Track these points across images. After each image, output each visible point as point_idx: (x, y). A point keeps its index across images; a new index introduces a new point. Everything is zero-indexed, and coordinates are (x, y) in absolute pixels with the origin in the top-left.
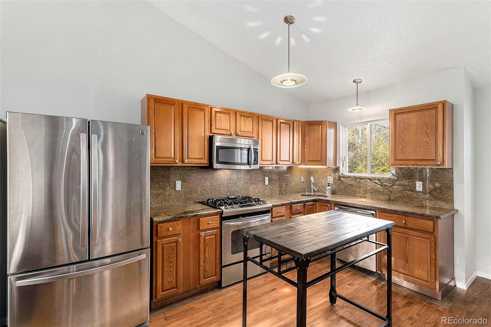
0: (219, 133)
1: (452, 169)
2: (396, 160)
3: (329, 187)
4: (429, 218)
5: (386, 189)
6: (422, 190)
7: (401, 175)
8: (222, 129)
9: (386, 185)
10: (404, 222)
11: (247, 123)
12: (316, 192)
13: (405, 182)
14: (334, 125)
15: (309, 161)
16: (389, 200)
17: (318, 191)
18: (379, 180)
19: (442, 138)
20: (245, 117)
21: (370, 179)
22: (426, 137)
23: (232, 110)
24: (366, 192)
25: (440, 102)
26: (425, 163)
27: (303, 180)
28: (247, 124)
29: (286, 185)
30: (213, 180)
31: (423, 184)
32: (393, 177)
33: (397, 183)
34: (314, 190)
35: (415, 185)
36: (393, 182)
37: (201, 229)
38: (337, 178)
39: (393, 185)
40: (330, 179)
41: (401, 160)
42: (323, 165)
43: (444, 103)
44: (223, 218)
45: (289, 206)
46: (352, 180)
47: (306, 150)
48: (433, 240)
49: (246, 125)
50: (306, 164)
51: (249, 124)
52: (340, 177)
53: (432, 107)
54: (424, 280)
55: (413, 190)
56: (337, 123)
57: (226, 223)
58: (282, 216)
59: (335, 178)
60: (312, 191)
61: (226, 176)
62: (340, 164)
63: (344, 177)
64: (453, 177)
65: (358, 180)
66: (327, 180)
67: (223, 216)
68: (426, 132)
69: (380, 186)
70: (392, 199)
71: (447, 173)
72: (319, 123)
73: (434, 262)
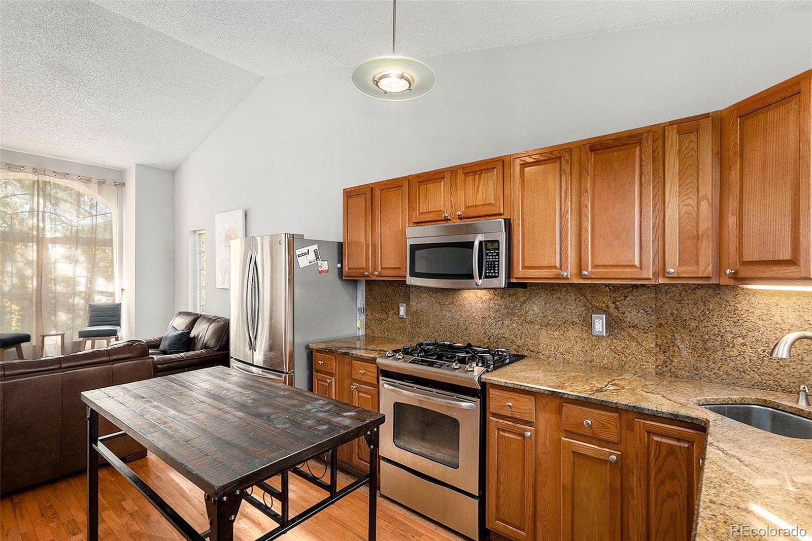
0: (424, 220)
8: (429, 212)
11: (481, 186)
20: (475, 175)
28: (480, 190)
30: (454, 307)
37: (353, 377)
49: (478, 191)
51: (486, 185)
61: (480, 302)
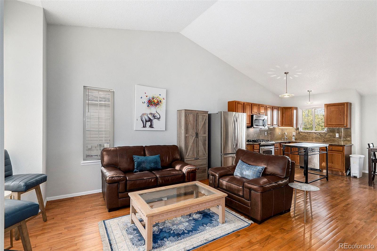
0: (254, 114)
1: (351, 128)
2: (327, 125)
3: (294, 137)
4: (341, 146)
5: (322, 137)
6: (338, 137)
7: (329, 131)
8: (255, 112)
9: (322, 135)
10: (331, 148)
12: (287, 139)
13: (331, 134)
14: (296, 109)
15: (285, 125)
16: (324, 141)
17: (288, 139)
18: (319, 133)
19: (346, 116)
20: (262, 107)
21: (315, 133)
22: (340, 116)
23: (258, 104)
24: (313, 138)
25: (345, 103)
26: (340, 126)
27: (280, 134)
28: (263, 110)
29: (273, 136)
31: (339, 135)
32: (326, 132)
33: (328, 134)
34: (286, 138)
35: (336, 135)
36: (326, 134)
37: (254, 149)
38: (298, 133)
39: (326, 135)
40: (294, 134)
41: (330, 125)
42: (292, 127)
43: (347, 103)
44: (260, 146)
45: (280, 144)
46: (306, 134)
47: (283, 120)
48: (343, 154)
50: (284, 127)
52: (300, 132)
53: (342, 104)
54: (339, 169)
55: (335, 137)
56: (297, 108)
57: (261, 148)
58: (277, 148)
59: (296, 133)
60: (285, 139)
62: (299, 126)
63: (301, 132)
64: (351, 131)
65: (309, 133)
66: (292, 134)
67: (260, 145)
68: (340, 114)
69: (320, 136)
70: (325, 141)
71: (349, 130)
72: (290, 108)
73: (343, 162)
